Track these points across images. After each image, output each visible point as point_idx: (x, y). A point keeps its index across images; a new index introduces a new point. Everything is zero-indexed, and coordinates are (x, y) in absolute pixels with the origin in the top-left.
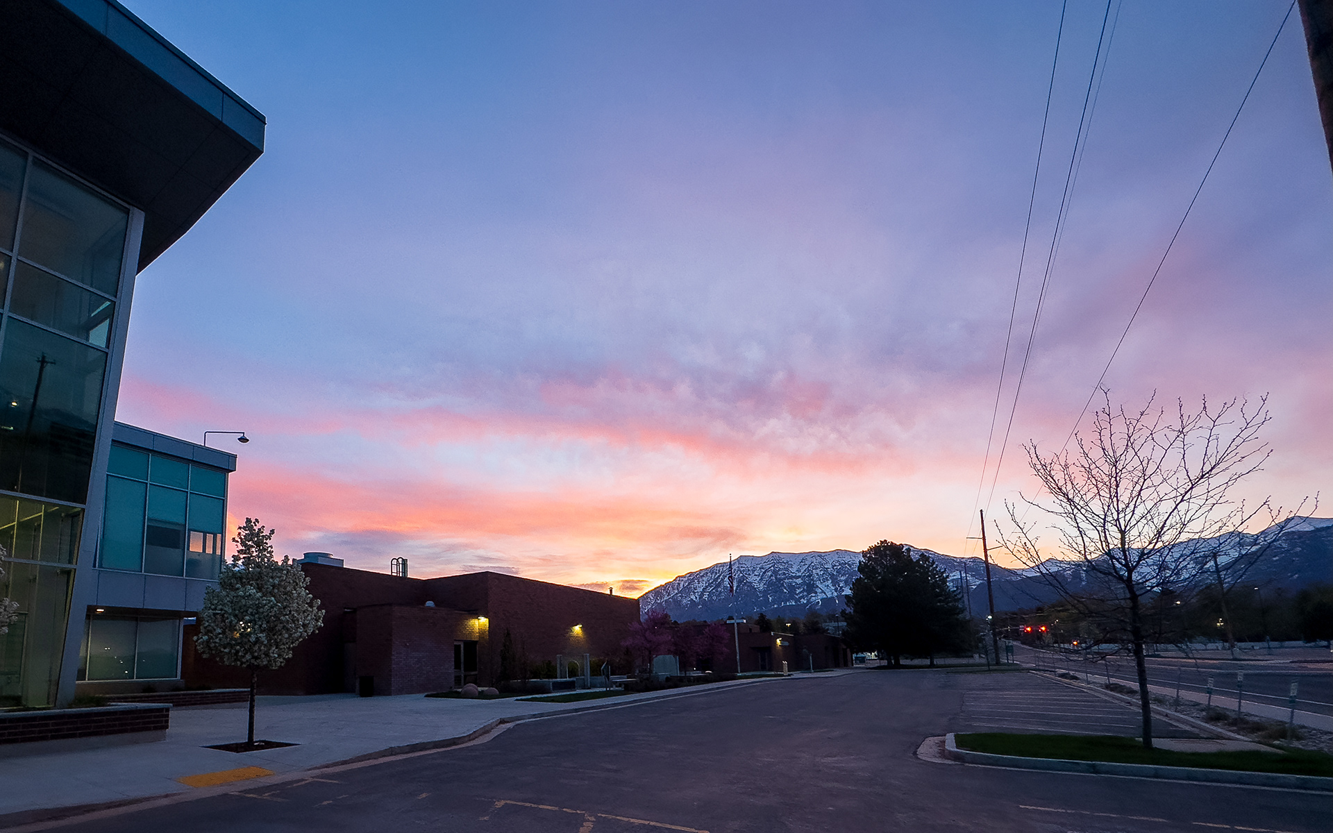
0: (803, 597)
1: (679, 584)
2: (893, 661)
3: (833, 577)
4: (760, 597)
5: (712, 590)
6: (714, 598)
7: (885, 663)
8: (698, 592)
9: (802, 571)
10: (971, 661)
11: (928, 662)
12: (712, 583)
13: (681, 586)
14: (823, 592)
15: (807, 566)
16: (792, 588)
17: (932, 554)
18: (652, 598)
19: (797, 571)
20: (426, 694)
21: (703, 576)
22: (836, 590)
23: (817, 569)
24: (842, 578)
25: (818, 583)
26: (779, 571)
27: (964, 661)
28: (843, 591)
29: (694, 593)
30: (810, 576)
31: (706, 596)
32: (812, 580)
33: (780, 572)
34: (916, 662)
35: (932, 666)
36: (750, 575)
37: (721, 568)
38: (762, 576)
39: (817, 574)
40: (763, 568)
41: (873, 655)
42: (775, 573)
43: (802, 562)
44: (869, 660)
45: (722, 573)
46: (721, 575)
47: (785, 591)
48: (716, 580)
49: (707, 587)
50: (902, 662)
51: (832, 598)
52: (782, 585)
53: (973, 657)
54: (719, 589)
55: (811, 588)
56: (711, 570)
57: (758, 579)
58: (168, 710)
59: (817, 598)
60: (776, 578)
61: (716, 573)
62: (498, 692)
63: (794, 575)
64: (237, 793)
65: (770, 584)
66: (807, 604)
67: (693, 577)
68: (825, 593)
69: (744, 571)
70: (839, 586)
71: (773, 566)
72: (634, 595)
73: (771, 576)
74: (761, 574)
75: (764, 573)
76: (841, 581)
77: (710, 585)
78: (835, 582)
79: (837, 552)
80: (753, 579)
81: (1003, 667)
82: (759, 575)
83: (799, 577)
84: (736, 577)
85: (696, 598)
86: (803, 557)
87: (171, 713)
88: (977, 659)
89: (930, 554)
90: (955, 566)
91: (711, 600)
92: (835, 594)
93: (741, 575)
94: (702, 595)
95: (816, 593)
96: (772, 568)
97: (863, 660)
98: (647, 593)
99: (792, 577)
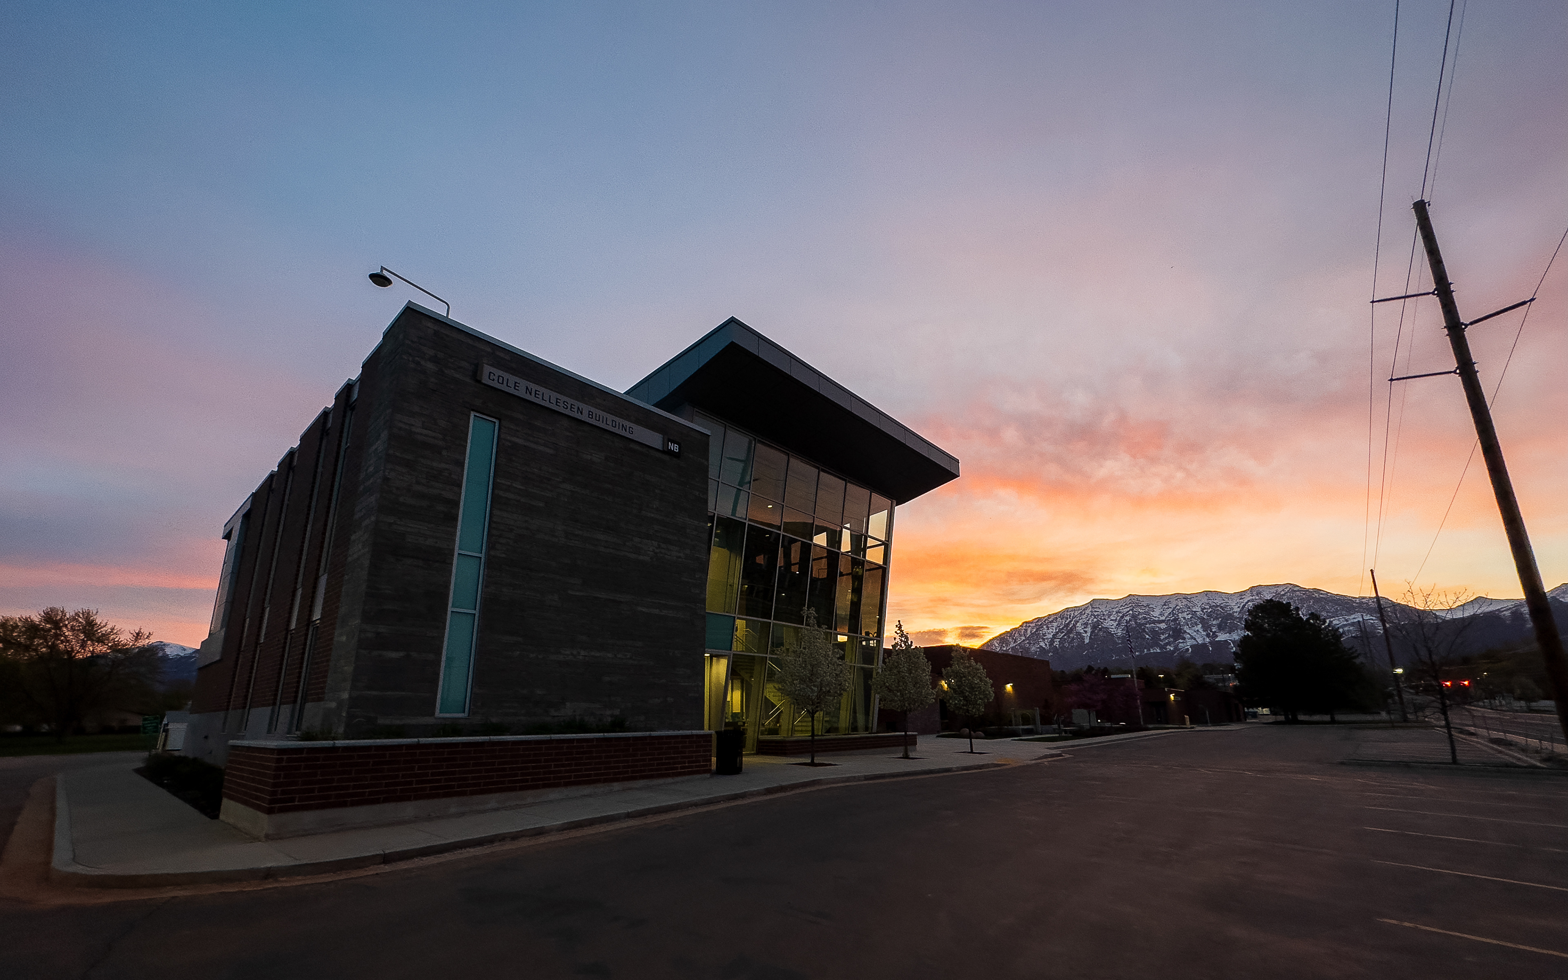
0: (1169, 644)
1: (1026, 630)
2: (1290, 717)
3: (1202, 620)
4: (1119, 644)
5: (1064, 636)
6: (1066, 645)
7: (1282, 718)
8: (1047, 639)
9: (1166, 615)
10: (1377, 718)
11: (1327, 718)
12: (1062, 629)
13: (1029, 632)
14: (1192, 638)
15: (1170, 610)
16: (1155, 634)
17: (1324, 594)
18: (997, 645)
19: (1160, 615)
20: (937, 735)
21: (1052, 621)
22: (1208, 635)
23: (1183, 612)
24: (1214, 622)
25: (1186, 628)
26: (1138, 615)
27: (1369, 718)
28: (1217, 636)
29: (1044, 639)
30: (1175, 620)
31: (1057, 643)
32: (1179, 624)
33: (1140, 617)
34: (1316, 718)
35: (1333, 722)
36: (1105, 619)
37: (1072, 613)
38: (1120, 621)
39: (1184, 618)
40: (1120, 613)
41: (1266, 711)
42: (1134, 617)
43: (1165, 605)
44: (1261, 715)
45: (1073, 618)
46: (1071, 621)
47: (1147, 636)
48: (1067, 625)
49: (1057, 633)
50: (1301, 717)
51: (1204, 645)
52: (1144, 630)
53: (1379, 713)
54: (1071, 635)
55: (1177, 633)
56: (1062, 615)
57: (1115, 624)
58: (916, 735)
59: (1186, 645)
60: (1136, 623)
61: (1067, 619)
62: (984, 735)
63: (1157, 619)
64: (1034, 762)
65: (1128, 629)
66: (1173, 652)
67: (1040, 623)
68: (1195, 639)
69: (1098, 615)
70: (1211, 631)
71: (1132, 610)
72: (975, 644)
73: (1130, 620)
74: (1118, 618)
75: (1122, 617)
76: (1213, 625)
77: (1060, 631)
78: (1206, 627)
79: (1207, 593)
80: (1110, 624)
81: (1409, 724)
82: (1116, 620)
83: (1163, 621)
84: (1090, 622)
85: (1046, 645)
86: (1166, 600)
87: (918, 737)
88: (1384, 715)
89: (1322, 594)
90: (1354, 608)
91: (1062, 648)
92: (1208, 640)
93: (1095, 620)
94: (1052, 642)
95: (1184, 639)
96: (1131, 612)
97: (1255, 715)
98: (990, 640)
99: (1154, 622)
